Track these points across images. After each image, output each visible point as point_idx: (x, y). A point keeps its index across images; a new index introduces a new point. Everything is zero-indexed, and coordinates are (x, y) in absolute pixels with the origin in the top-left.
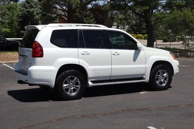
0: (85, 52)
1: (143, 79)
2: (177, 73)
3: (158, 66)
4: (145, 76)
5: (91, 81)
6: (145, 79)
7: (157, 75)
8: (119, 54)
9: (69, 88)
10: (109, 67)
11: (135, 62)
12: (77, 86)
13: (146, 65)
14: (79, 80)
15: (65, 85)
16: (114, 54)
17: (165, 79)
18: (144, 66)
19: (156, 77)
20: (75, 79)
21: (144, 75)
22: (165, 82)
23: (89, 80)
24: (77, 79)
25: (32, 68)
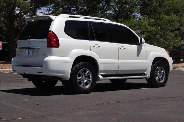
0: (96, 44)
1: (145, 75)
2: (172, 71)
3: (156, 63)
4: (146, 72)
5: (101, 75)
6: (147, 75)
7: (156, 71)
8: (125, 49)
9: (82, 81)
10: (117, 61)
12: (89, 79)
13: (147, 61)
14: (91, 73)
15: (78, 78)
16: (121, 48)
17: (163, 76)
19: (155, 74)
20: (88, 72)
21: (145, 70)
22: (162, 79)
23: (99, 74)
24: (89, 72)
25: (48, 58)
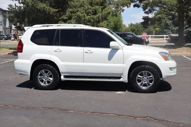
0: (57, 49)
4: (123, 76)
11: (111, 61)
13: (124, 65)
16: (86, 52)
17: (151, 81)
18: (121, 65)
19: (137, 78)
22: (149, 85)
